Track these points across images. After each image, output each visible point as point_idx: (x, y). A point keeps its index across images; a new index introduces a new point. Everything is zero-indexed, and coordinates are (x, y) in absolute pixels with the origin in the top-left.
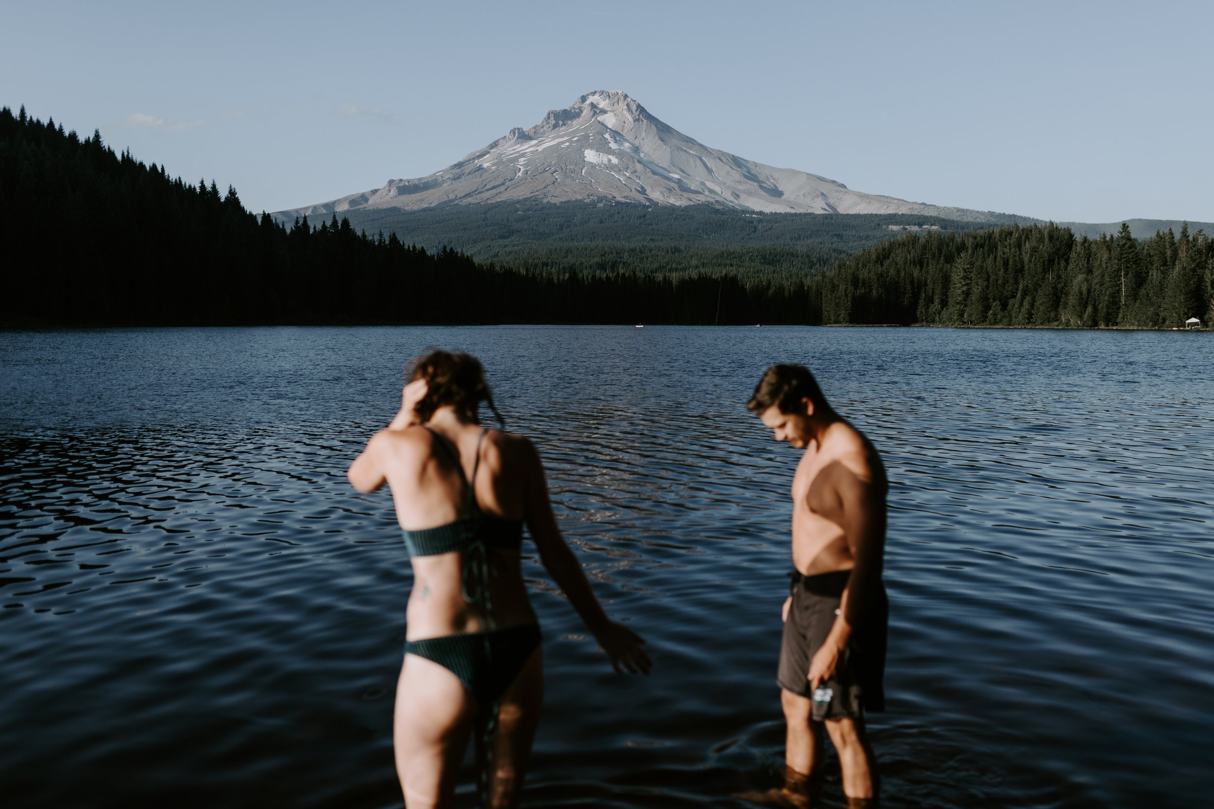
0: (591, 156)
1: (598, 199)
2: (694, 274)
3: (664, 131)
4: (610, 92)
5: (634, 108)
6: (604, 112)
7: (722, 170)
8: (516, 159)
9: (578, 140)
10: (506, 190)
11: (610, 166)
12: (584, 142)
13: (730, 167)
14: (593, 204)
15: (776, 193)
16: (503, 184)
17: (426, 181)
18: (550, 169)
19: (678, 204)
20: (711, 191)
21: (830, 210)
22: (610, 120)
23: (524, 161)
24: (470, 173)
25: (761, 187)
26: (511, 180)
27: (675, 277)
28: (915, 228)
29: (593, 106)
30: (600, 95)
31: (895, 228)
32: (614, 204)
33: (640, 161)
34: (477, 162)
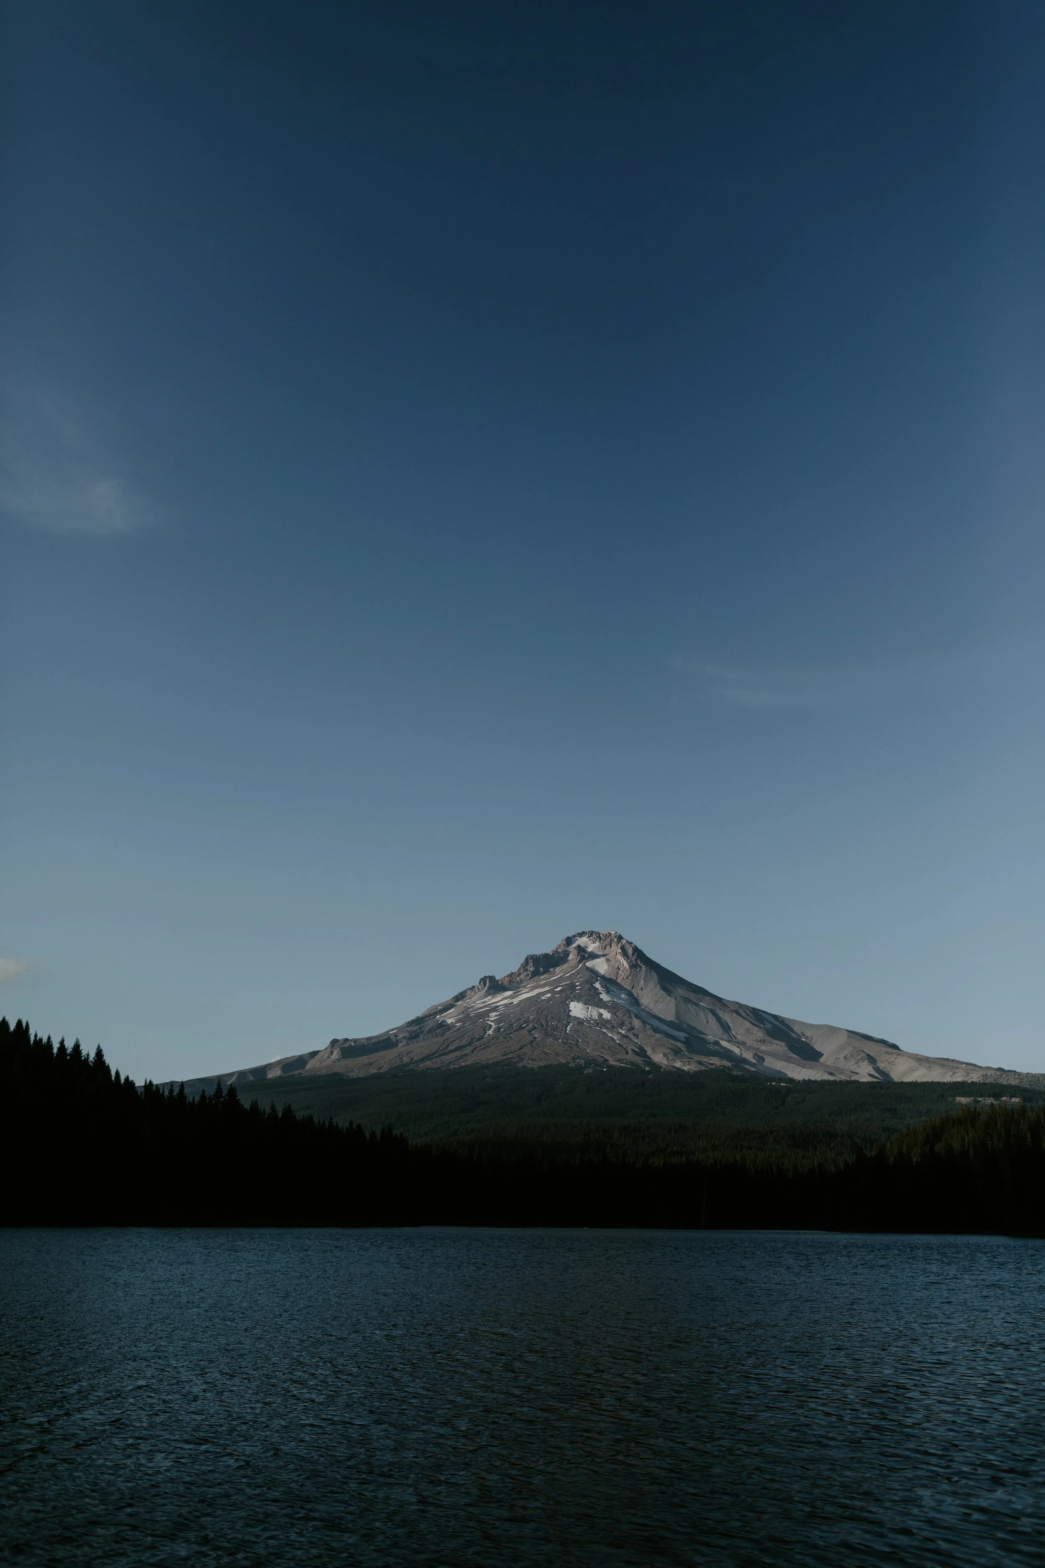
0: (577, 1009)
1: (585, 1063)
3: (667, 979)
4: (601, 932)
5: (630, 951)
7: (741, 1028)
8: (486, 1014)
9: (561, 991)
10: (473, 1051)
11: (602, 1022)
12: (570, 993)
13: (750, 1021)
14: (580, 1069)
15: (810, 1054)
16: (469, 1044)
17: (376, 1040)
18: (527, 1026)
19: (686, 1068)
20: (729, 1053)
21: (879, 1076)
22: (601, 966)
23: (496, 1016)
24: (429, 1031)
25: (791, 1048)
26: (480, 1039)
28: (991, 1101)
29: (581, 950)
30: (589, 937)
31: (963, 1100)
32: (605, 1069)
33: (640, 1015)
34: (440, 1017)
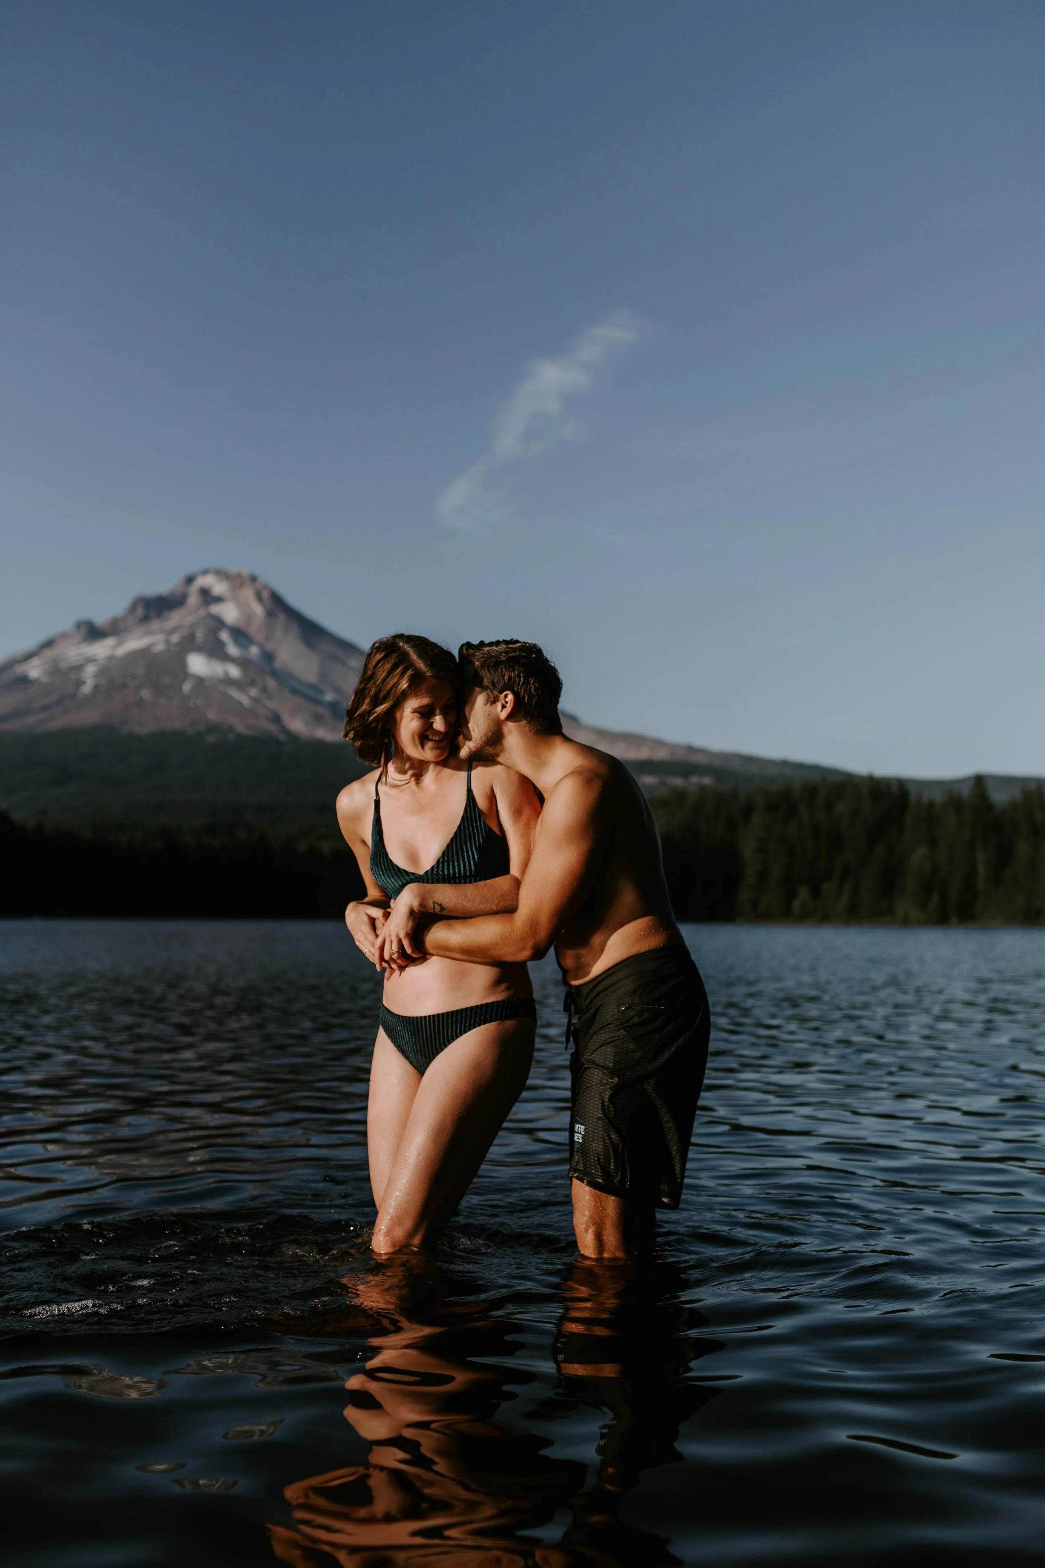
0: (198, 664)
3: (310, 631)
4: (230, 571)
5: (266, 595)
6: (219, 600)
8: (80, 668)
9: (178, 641)
10: (65, 711)
11: (228, 681)
12: (189, 644)
16: (59, 703)
18: (133, 682)
19: (330, 738)
22: (229, 613)
23: (94, 669)
24: (7, 684)
26: (74, 696)
28: (677, 781)
29: (204, 591)
30: (215, 576)
31: (652, 780)
32: (230, 737)
33: (275, 674)
34: (19, 670)
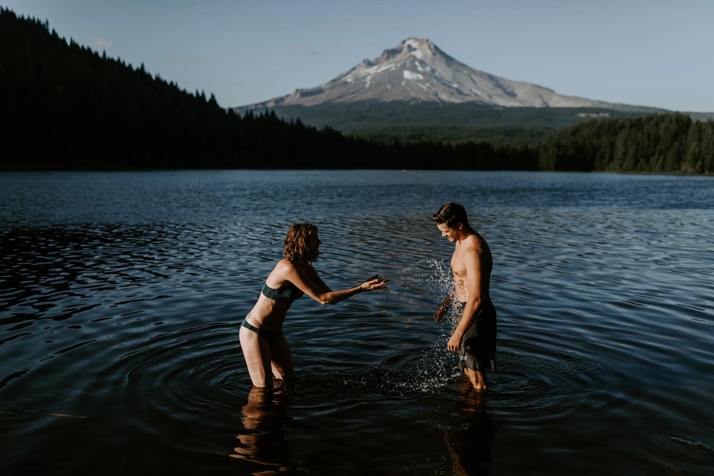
0: (407, 74)
1: (411, 99)
2: (465, 141)
3: (449, 60)
4: (418, 38)
5: (432, 47)
6: (415, 49)
7: (482, 83)
8: (365, 77)
9: (400, 66)
10: (360, 94)
11: (418, 81)
12: (404, 67)
13: (487, 81)
14: (408, 102)
15: (512, 95)
16: (358, 91)
17: (316, 89)
18: (384, 82)
19: (456, 102)
20: (476, 95)
21: (544, 105)
22: (418, 54)
23: (370, 78)
24: (340, 85)
25: (505, 92)
26: (363, 89)
27: (454, 143)
28: (594, 116)
29: (409, 47)
30: (413, 40)
31: (582, 115)
32: (420, 102)
33: (435, 77)
34: (344, 79)
